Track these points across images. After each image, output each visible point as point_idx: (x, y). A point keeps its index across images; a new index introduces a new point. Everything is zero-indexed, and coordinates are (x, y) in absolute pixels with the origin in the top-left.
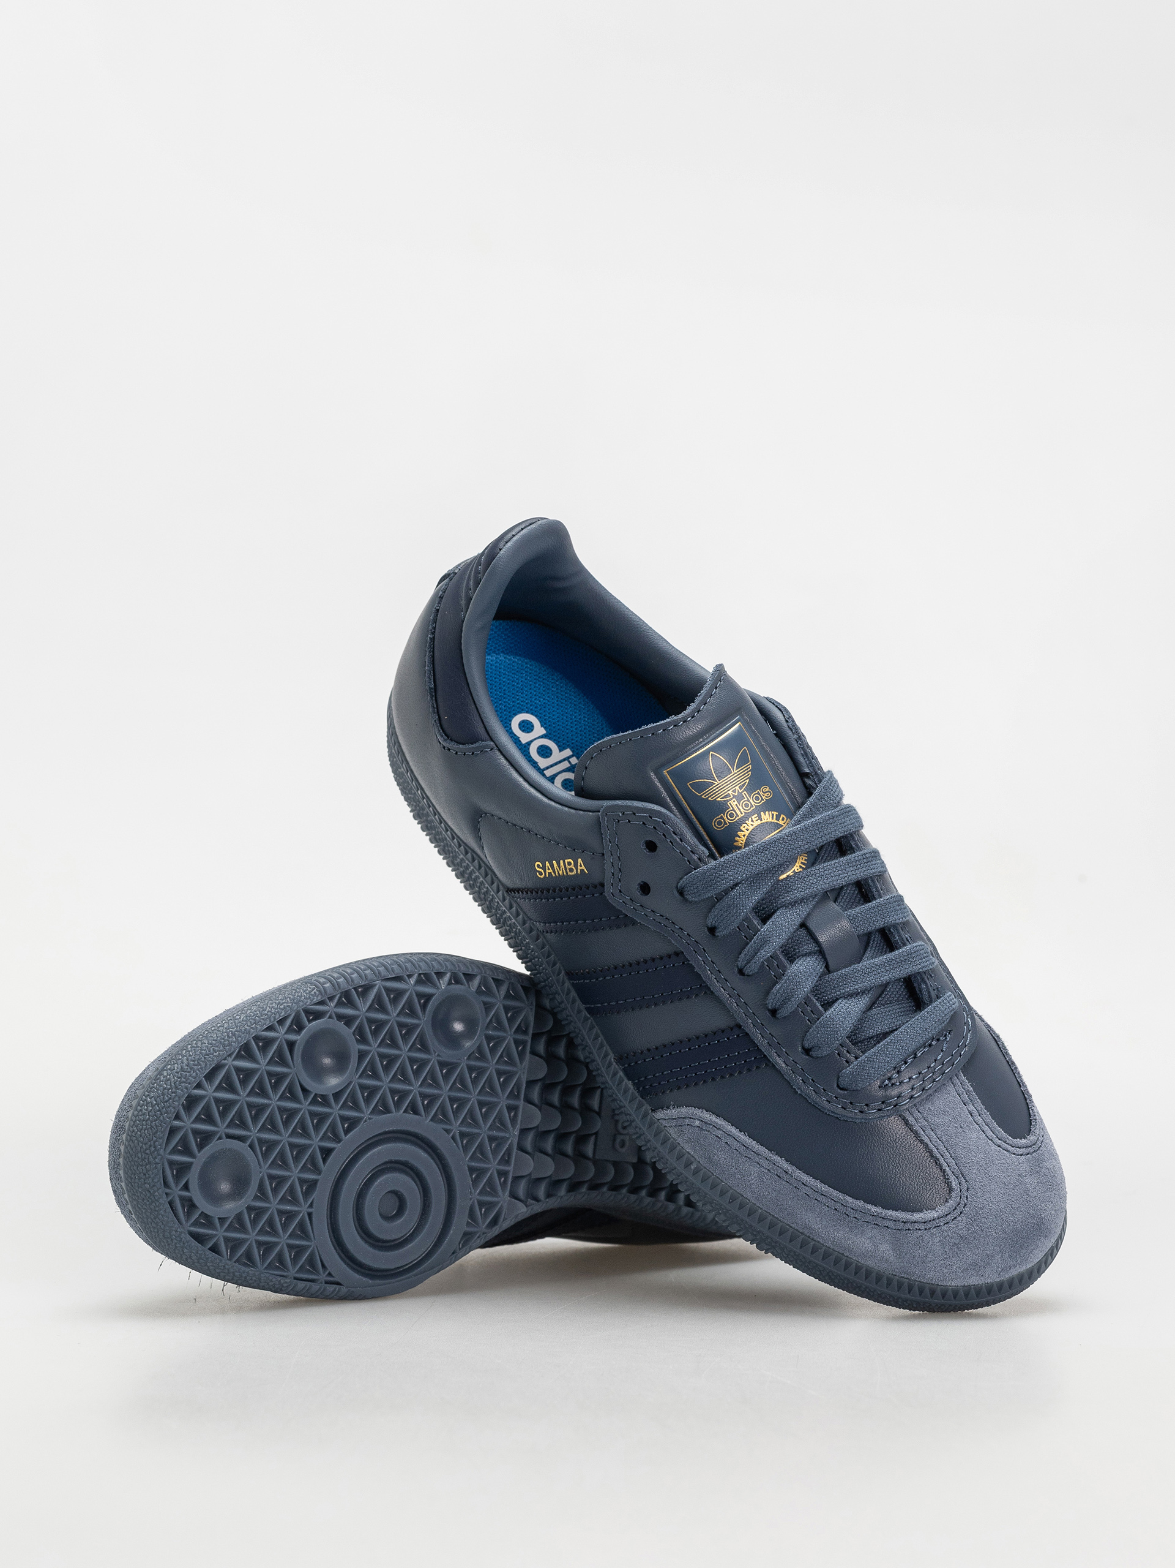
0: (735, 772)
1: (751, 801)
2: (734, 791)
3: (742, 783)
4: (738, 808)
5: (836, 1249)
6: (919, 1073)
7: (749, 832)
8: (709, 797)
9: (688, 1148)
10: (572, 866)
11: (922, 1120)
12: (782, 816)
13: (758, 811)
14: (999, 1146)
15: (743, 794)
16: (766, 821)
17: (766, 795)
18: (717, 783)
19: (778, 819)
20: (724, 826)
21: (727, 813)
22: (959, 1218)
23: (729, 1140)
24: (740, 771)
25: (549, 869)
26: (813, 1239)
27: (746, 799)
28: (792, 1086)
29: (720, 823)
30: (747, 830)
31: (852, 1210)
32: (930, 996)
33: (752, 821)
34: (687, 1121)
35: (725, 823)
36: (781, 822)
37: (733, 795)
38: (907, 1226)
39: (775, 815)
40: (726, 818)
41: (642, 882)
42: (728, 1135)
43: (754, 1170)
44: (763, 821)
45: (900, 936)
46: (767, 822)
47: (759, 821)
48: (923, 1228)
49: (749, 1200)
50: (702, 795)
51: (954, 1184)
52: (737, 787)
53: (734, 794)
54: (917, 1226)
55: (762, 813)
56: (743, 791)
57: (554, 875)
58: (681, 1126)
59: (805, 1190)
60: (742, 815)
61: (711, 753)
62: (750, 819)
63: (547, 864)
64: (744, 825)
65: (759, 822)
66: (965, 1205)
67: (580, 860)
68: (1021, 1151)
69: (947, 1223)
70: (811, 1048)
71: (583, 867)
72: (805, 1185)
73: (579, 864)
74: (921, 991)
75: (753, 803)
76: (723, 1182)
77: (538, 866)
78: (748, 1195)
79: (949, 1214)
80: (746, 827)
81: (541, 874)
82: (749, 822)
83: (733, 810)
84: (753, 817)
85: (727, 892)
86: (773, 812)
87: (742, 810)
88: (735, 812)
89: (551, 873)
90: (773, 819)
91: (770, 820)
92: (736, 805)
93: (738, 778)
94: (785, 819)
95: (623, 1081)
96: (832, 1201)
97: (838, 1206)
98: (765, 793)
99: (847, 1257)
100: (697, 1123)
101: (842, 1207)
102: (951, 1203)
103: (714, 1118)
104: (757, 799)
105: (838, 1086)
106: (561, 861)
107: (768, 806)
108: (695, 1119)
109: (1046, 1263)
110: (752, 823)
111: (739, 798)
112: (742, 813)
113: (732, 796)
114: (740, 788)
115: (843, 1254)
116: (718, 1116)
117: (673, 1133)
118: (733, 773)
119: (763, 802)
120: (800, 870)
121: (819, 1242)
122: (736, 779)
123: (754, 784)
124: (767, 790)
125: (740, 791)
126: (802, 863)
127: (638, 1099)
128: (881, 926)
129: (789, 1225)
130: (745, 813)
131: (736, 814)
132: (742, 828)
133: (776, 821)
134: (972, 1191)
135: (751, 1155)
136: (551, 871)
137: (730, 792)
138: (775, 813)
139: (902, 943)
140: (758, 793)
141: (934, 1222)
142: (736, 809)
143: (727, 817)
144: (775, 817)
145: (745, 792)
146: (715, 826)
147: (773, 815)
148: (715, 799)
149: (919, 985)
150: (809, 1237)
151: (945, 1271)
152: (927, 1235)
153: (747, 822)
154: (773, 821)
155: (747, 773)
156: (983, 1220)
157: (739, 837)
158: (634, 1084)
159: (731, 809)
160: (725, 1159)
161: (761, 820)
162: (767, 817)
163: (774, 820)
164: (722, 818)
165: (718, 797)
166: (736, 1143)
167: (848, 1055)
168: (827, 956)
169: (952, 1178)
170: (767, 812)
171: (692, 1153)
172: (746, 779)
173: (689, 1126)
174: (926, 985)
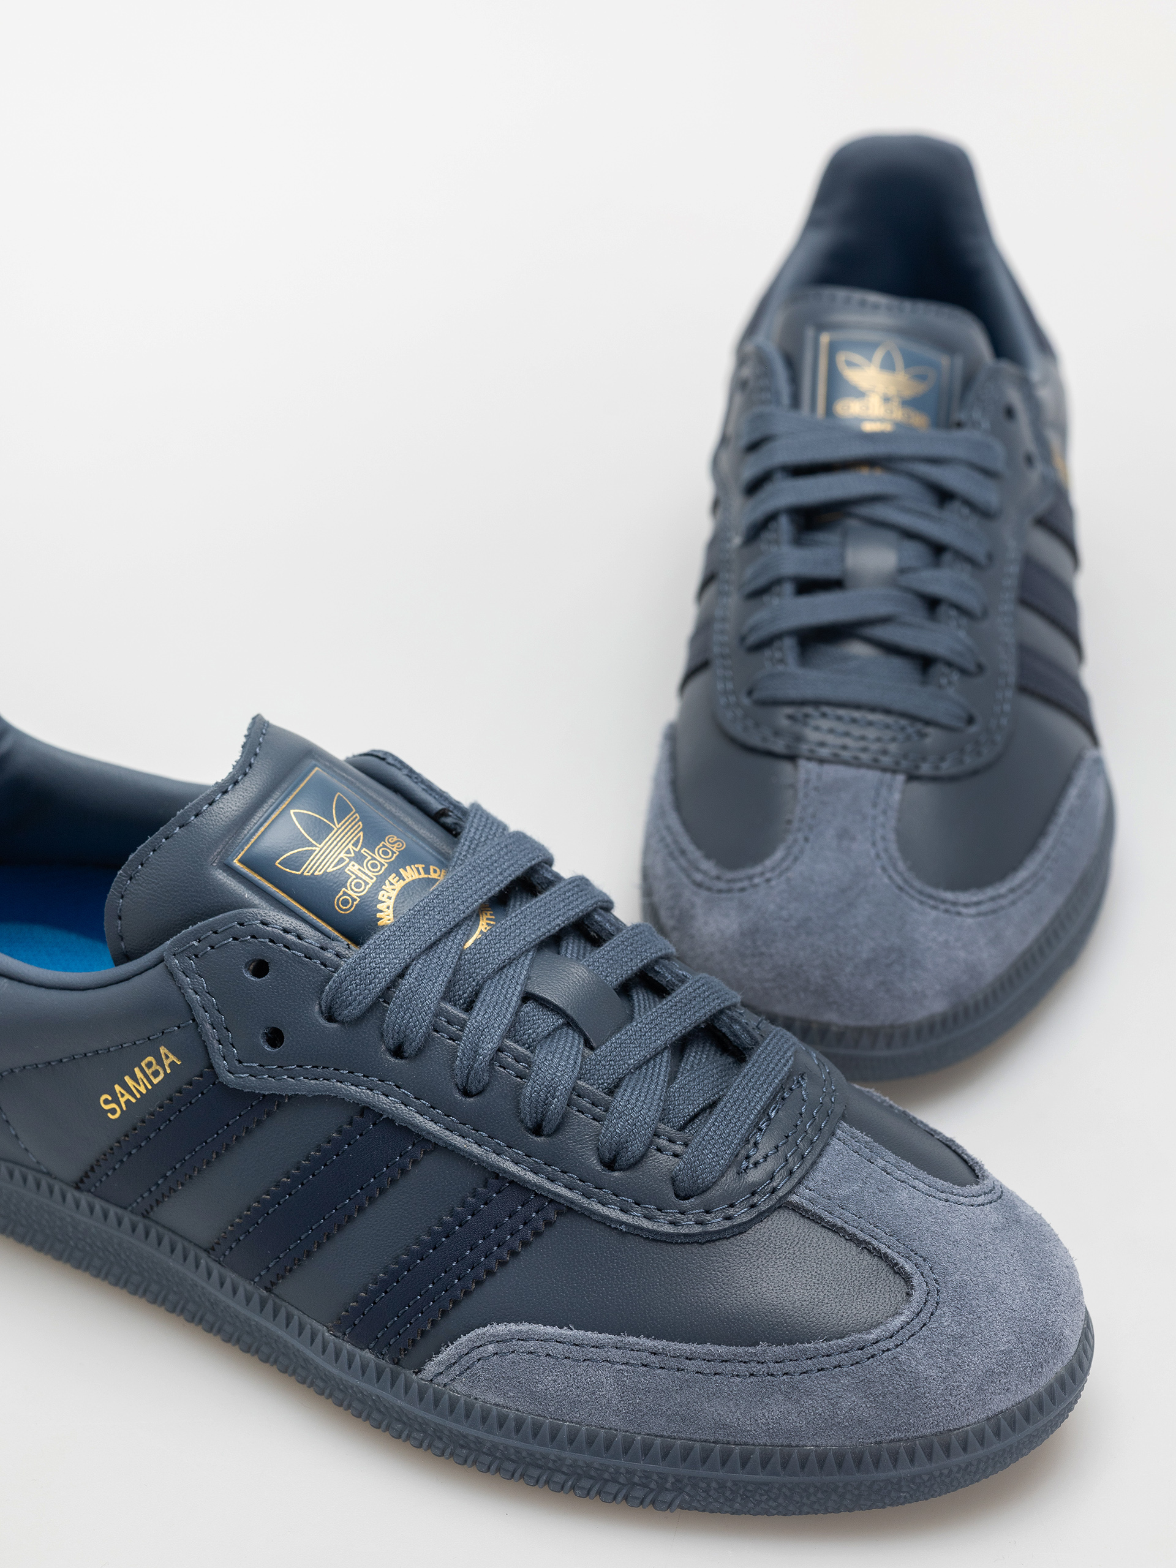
0: (338, 826)
1: (378, 857)
2: (348, 852)
3: (355, 839)
4: (364, 873)
5: (776, 1441)
6: (787, 1137)
7: (393, 900)
8: (314, 871)
9: (493, 1398)
10: (155, 1067)
11: (821, 1200)
12: (432, 868)
13: (395, 868)
14: (947, 1201)
15: (362, 851)
16: (411, 879)
17: (396, 845)
18: (318, 849)
19: (427, 871)
20: (353, 903)
21: (351, 884)
22: (939, 1312)
23: (550, 1347)
24: (344, 824)
25: (123, 1095)
26: (735, 1444)
27: (369, 858)
28: (610, 1226)
29: (345, 902)
30: (390, 898)
31: (776, 1365)
32: (752, 1037)
33: (392, 884)
34: (475, 1355)
35: (354, 900)
36: (433, 876)
37: (348, 858)
38: (871, 1350)
39: (421, 869)
40: (350, 892)
41: (267, 1028)
42: (545, 1341)
43: (605, 1374)
44: (407, 881)
45: (671, 973)
46: (413, 881)
47: (401, 881)
48: (892, 1345)
49: (616, 1430)
50: (303, 872)
51: (908, 1267)
52: (350, 846)
53: (349, 855)
54: (882, 1345)
55: (401, 870)
56: (361, 849)
57: (134, 1100)
58: (468, 1368)
59: (692, 1366)
60: (373, 881)
61: (292, 811)
62: (387, 882)
63: (117, 1088)
64: (382, 893)
65: (402, 883)
66: (938, 1291)
67: (163, 1050)
68: (981, 1200)
69: (925, 1325)
70: (615, 1156)
71: (172, 1058)
72: (690, 1359)
73: (163, 1056)
74: (736, 1035)
75: (383, 861)
76: (564, 1421)
77: (106, 1102)
78: (614, 1421)
79: (921, 1311)
80: (386, 895)
81: (113, 1111)
82: (387, 887)
83: (357, 877)
84: (390, 878)
85: (393, 984)
86: (416, 866)
87: (370, 874)
88: (361, 879)
89: (128, 1100)
90: (419, 873)
91: (416, 876)
92: (359, 869)
93: (346, 834)
94: (438, 870)
95: (354, 1356)
96: (742, 1364)
97: (754, 1367)
98: (394, 844)
99: (797, 1446)
100: (491, 1348)
101: (759, 1366)
102: (918, 1295)
103: (513, 1327)
104: (385, 853)
105: (677, 1196)
106: (137, 1070)
107: (406, 858)
108: (485, 1345)
109: (1085, 1352)
110: (393, 887)
111: (359, 859)
112: (372, 878)
113: (348, 860)
114: (355, 844)
115: (790, 1446)
116: (516, 1321)
117: (460, 1387)
118: (336, 829)
119: (395, 855)
120: (488, 928)
121: (746, 1444)
122: (344, 836)
123: (373, 836)
124: (395, 839)
125: (357, 850)
126: (488, 919)
127: (387, 1369)
128: (640, 965)
129: (690, 1439)
130: (376, 876)
131: (365, 881)
132: (380, 898)
133: (426, 876)
134: (938, 1269)
135: (592, 1353)
136: (127, 1096)
137: (343, 855)
138: (420, 867)
139: (679, 981)
140: (384, 846)
141: (903, 1330)
142: (360, 874)
143: (352, 889)
144: (422, 871)
145: (364, 849)
146: (341, 910)
147: (418, 869)
148: (325, 872)
149: (730, 1028)
150: (728, 1443)
151: (953, 1400)
152: (902, 1354)
153: (384, 887)
154: (421, 877)
155: (356, 824)
156: (974, 1303)
157: (381, 911)
158: (372, 1350)
159: (354, 877)
160: (555, 1381)
161: (404, 880)
162: (411, 874)
163: (423, 875)
164: (345, 894)
165: (329, 867)
166: (560, 1347)
167: (672, 1146)
168: (580, 1025)
169: (902, 1261)
170: (408, 868)
171: (502, 1402)
172: (358, 833)
173: (481, 1362)
174: (740, 1023)
